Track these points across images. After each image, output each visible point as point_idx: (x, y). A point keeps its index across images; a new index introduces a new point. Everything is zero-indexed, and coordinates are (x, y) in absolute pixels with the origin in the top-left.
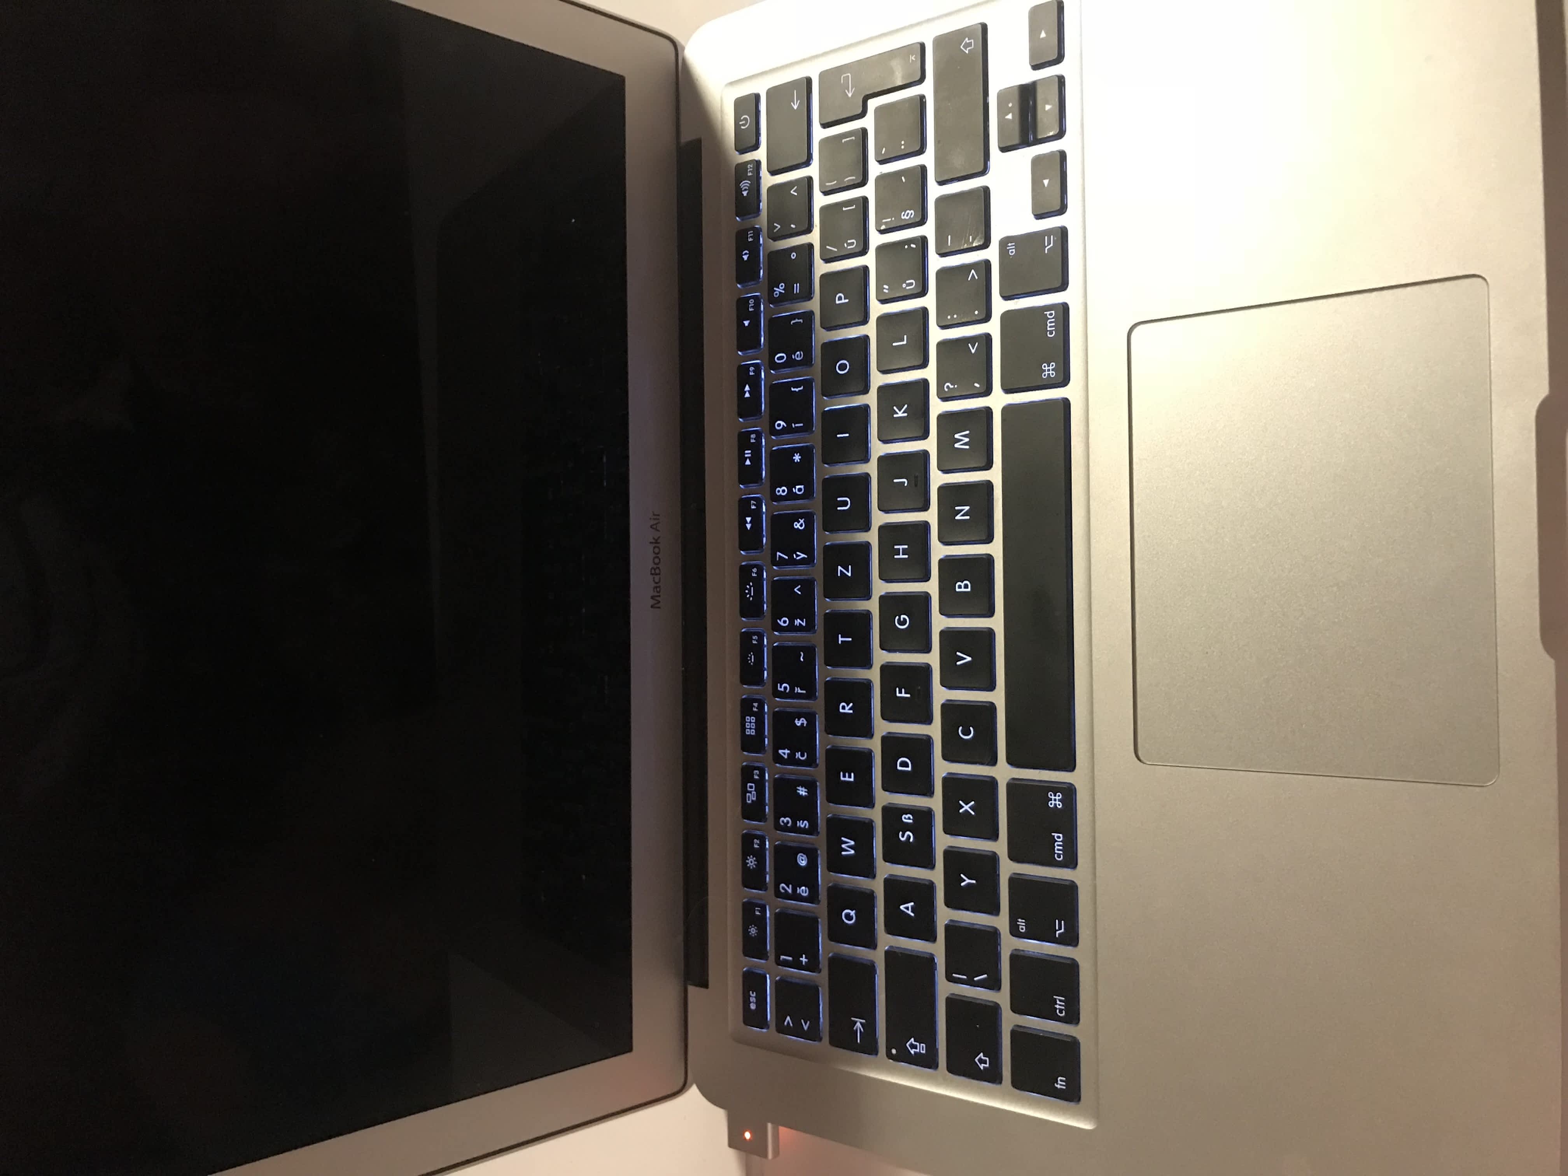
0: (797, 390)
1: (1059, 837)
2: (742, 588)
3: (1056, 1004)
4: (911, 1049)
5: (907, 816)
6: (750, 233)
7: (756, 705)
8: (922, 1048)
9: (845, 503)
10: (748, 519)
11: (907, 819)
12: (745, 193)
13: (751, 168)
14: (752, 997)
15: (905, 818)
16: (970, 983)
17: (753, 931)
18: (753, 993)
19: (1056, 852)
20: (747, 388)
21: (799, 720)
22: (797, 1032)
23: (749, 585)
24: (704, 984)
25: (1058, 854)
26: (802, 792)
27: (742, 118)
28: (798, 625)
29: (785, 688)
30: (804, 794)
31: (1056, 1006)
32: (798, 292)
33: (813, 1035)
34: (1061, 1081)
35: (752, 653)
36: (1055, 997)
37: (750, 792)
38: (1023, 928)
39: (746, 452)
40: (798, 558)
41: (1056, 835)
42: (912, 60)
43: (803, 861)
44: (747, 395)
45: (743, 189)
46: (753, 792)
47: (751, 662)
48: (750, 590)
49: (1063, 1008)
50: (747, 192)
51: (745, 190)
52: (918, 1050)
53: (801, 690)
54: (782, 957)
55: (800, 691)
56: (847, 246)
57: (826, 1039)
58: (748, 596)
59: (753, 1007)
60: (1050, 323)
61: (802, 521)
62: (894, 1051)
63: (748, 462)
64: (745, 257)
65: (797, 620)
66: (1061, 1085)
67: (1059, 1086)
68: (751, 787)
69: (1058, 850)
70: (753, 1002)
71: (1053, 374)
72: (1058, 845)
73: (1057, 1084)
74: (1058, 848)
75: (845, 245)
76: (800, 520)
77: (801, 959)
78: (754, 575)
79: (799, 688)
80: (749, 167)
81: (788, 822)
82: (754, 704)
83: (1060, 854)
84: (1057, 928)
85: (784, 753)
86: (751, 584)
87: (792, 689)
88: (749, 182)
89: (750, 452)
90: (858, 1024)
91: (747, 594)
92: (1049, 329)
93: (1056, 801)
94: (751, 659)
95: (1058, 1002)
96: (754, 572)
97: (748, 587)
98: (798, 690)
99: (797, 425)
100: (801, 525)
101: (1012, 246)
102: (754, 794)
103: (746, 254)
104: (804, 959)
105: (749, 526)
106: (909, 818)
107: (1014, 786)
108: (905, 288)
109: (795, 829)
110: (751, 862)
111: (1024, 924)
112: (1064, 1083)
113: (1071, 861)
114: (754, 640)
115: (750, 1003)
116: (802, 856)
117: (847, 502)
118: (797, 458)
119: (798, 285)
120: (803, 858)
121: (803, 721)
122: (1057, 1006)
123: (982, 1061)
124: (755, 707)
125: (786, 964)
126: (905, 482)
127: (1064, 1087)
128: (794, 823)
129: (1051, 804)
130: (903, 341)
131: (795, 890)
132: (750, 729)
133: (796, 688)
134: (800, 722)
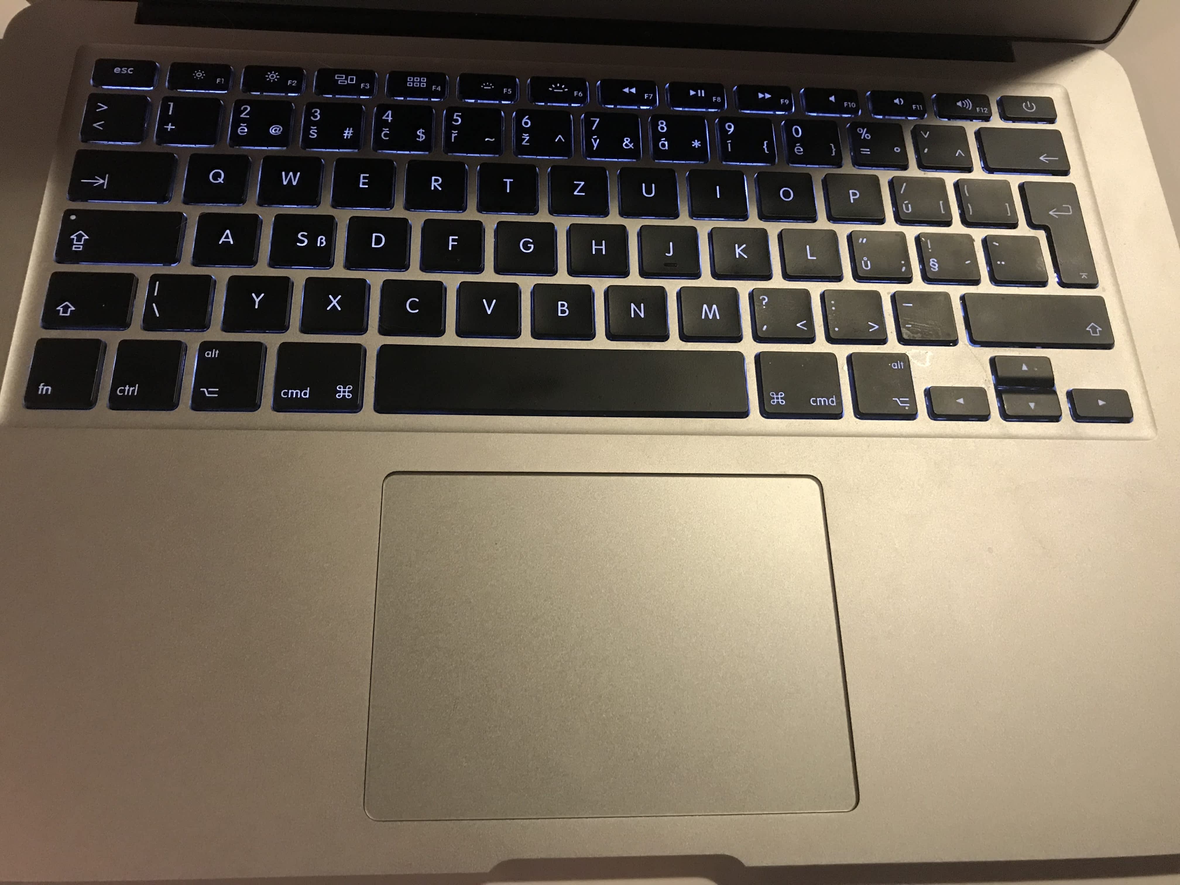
0: (765, 147)
1: (305, 394)
2: (562, 81)
3: (130, 387)
4: (76, 236)
5: (323, 241)
6: (920, 107)
7: (439, 89)
8: (78, 246)
9: (649, 192)
10: (633, 90)
11: (321, 241)
12: (959, 104)
13: (984, 111)
14: (127, 70)
15: (321, 239)
16: (151, 299)
17: (199, 75)
18: (131, 71)
19: (290, 391)
20: (768, 96)
21: (423, 133)
22: (92, 116)
23: (565, 88)
24: (139, 20)
25: (288, 392)
26: (348, 133)
27: (1033, 104)
28: (523, 137)
29: (457, 121)
30: (346, 135)
31: (127, 386)
32: (862, 152)
33: (88, 134)
34: (47, 390)
35: (493, 87)
36: (137, 385)
37: (346, 79)
38: (208, 354)
39: (703, 91)
40: (593, 140)
41: (308, 391)
42: (1082, 275)
43: (275, 130)
44: (761, 96)
45: (963, 102)
46: (346, 81)
47: (484, 86)
48: (560, 88)
49: (126, 394)
50: (961, 105)
51: (963, 104)
52: (75, 243)
53: (455, 137)
54: (172, 104)
55: (453, 135)
56: (905, 204)
57: (83, 146)
58: (553, 86)
59: (117, 70)
60: (825, 401)
61: (631, 146)
62: (73, 217)
63: (692, 93)
64: (897, 101)
65: (527, 136)
66: (43, 389)
67: (41, 387)
68: (352, 80)
69: (292, 393)
70: (121, 71)
71: (774, 402)
72: (297, 393)
73: (44, 386)
74: (294, 393)
75: (906, 202)
76: (632, 144)
77: (170, 124)
78: (575, 93)
79: (456, 135)
80: (984, 109)
81: (316, 117)
82: (440, 87)
83: (288, 396)
84: (209, 390)
85: (388, 116)
86: (566, 90)
87: (456, 128)
88: (970, 109)
89: (703, 95)
90: (102, 181)
91: (556, 85)
92: (818, 399)
93: (344, 392)
94: (486, 86)
95: (131, 389)
96: (578, 93)
97: (563, 86)
98: (455, 133)
99: (729, 144)
100: (626, 145)
101: (901, 365)
102: (345, 82)
103: (900, 102)
104: (170, 127)
105: (626, 90)
106: (321, 243)
107: (359, 351)
108: (863, 260)
109: (309, 124)
110: (273, 77)
111: (213, 356)
112: (44, 393)
113: (280, 405)
114: (507, 90)
115: (121, 68)
116: (279, 130)
117: (651, 193)
118: (696, 144)
119: (869, 153)
120: (277, 132)
121: (422, 137)
122: (127, 388)
123: (66, 308)
124: (436, 88)
125: (165, 108)
126: (669, 253)
127: (40, 393)
128: (314, 123)
129: (340, 388)
130: (811, 256)
131: (244, 120)
132: (413, 82)
133: (457, 132)
134: (421, 135)
